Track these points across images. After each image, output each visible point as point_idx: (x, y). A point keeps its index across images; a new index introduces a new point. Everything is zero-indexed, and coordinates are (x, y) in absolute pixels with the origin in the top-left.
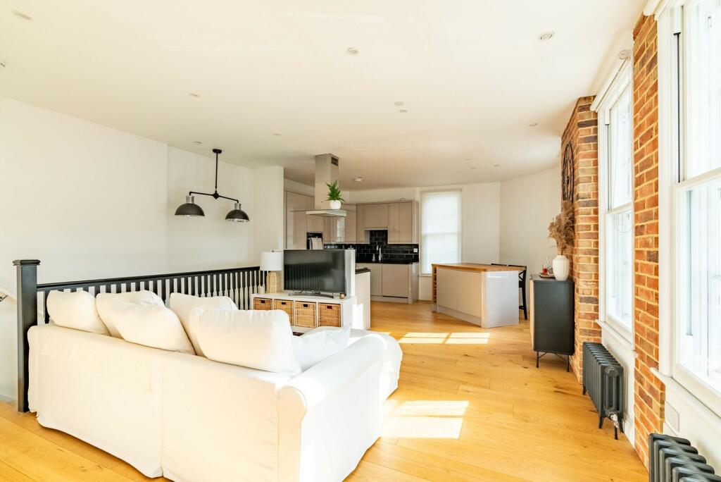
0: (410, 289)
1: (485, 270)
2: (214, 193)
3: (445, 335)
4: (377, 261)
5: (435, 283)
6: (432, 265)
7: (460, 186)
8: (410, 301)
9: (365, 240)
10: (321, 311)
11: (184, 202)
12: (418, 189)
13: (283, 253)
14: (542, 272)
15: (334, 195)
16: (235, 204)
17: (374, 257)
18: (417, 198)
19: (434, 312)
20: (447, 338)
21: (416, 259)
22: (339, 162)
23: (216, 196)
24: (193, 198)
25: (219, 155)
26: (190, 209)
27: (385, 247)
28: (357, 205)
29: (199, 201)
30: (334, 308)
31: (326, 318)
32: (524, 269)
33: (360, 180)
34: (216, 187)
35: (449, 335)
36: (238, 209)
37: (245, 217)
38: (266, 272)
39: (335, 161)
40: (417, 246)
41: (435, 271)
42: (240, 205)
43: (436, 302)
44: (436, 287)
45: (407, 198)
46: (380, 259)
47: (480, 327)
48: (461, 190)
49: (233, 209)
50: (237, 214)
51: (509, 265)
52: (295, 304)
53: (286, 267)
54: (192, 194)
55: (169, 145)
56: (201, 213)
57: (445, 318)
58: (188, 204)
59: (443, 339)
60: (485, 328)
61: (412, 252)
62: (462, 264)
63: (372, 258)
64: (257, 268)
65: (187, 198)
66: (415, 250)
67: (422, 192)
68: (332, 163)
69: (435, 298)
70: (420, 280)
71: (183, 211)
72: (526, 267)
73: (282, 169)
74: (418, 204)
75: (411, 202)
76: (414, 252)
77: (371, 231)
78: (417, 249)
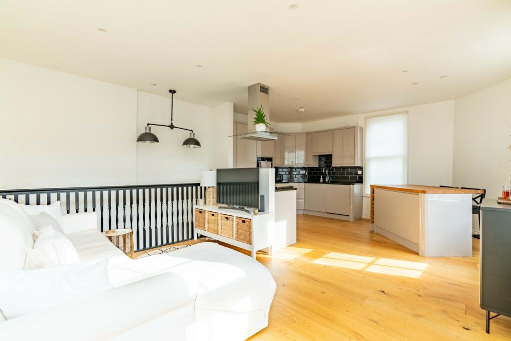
0: (352, 207)
1: (424, 192)
2: (170, 124)
3: (370, 259)
4: (324, 182)
5: (373, 204)
6: (370, 186)
7: (406, 109)
8: (351, 218)
9: (315, 164)
10: (237, 224)
11: (143, 131)
12: (362, 116)
13: (216, 172)
14: (501, 196)
15: (260, 119)
16: (190, 134)
17: (321, 179)
18: (361, 124)
19: (372, 232)
20: (372, 263)
21: (360, 180)
22: (270, 92)
23: (172, 127)
24: (150, 128)
25: (174, 94)
26: (148, 137)
27: (332, 170)
28: (307, 134)
29: (155, 131)
30: (247, 223)
31: (241, 231)
32: (481, 192)
33: (303, 110)
34: (172, 120)
35: (375, 260)
36: (192, 137)
37: (197, 143)
38: (205, 188)
39: (264, 90)
40: (361, 168)
41: (373, 192)
42: (194, 134)
43: (373, 222)
44: (373, 208)
45: (351, 124)
46: (327, 180)
47: (417, 254)
48: (407, 112)
49: (189, 137)
50: (192, 142)
51: (462, 188)
52: (219, 216)
53: (218, 184)
54: (149, 125)
55: (138, 90)
56: (156, 140)
57: (380, 239)
58: (147, 133)
59: (365, 265)
60: (423, 257)
61: (356, 174)
62: (408, 185)
63: (320, 179)
64: (199, 184)
65: (146, 128)
66: (359, 172)
67: (366, 119)
68: (261, 91)
69: (373, 218)
70: (364, 199)
71: (142, 138)
72: (485, 191)
73: (232, 104)
74: (362, 129)
75: (354, 128)
76: (359, 173)
77: (320, 156)
78: (361, 171)
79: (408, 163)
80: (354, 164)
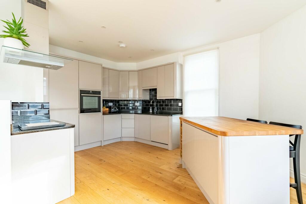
4: (153, 113)
8: (170, 147)
9: (143, 97)
17: (151, 110)
18: (180, 61)
21: (180, 112)
28: (138, 71)
40: (181, 100)
43: (182, 156)
46: (155, 112)
48: (218, 48)
61: (177, 106)
63: (149, 110)
67: (184, 56)
69: (181, 152)
74: (181, 66)
75: (173, 63)
76: (179, 105)
77: (150, 90)
78: (181, 103)
79: (219, 95)
80: (173, 97)
